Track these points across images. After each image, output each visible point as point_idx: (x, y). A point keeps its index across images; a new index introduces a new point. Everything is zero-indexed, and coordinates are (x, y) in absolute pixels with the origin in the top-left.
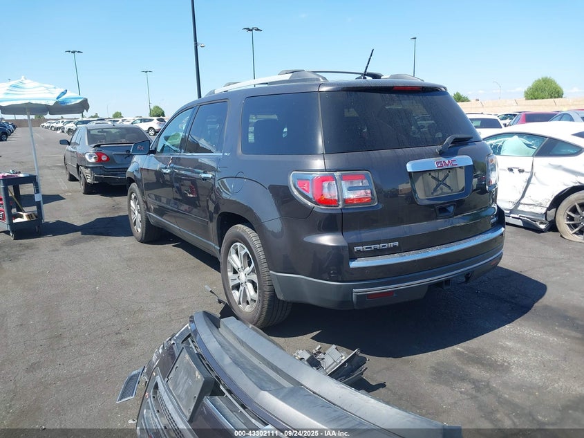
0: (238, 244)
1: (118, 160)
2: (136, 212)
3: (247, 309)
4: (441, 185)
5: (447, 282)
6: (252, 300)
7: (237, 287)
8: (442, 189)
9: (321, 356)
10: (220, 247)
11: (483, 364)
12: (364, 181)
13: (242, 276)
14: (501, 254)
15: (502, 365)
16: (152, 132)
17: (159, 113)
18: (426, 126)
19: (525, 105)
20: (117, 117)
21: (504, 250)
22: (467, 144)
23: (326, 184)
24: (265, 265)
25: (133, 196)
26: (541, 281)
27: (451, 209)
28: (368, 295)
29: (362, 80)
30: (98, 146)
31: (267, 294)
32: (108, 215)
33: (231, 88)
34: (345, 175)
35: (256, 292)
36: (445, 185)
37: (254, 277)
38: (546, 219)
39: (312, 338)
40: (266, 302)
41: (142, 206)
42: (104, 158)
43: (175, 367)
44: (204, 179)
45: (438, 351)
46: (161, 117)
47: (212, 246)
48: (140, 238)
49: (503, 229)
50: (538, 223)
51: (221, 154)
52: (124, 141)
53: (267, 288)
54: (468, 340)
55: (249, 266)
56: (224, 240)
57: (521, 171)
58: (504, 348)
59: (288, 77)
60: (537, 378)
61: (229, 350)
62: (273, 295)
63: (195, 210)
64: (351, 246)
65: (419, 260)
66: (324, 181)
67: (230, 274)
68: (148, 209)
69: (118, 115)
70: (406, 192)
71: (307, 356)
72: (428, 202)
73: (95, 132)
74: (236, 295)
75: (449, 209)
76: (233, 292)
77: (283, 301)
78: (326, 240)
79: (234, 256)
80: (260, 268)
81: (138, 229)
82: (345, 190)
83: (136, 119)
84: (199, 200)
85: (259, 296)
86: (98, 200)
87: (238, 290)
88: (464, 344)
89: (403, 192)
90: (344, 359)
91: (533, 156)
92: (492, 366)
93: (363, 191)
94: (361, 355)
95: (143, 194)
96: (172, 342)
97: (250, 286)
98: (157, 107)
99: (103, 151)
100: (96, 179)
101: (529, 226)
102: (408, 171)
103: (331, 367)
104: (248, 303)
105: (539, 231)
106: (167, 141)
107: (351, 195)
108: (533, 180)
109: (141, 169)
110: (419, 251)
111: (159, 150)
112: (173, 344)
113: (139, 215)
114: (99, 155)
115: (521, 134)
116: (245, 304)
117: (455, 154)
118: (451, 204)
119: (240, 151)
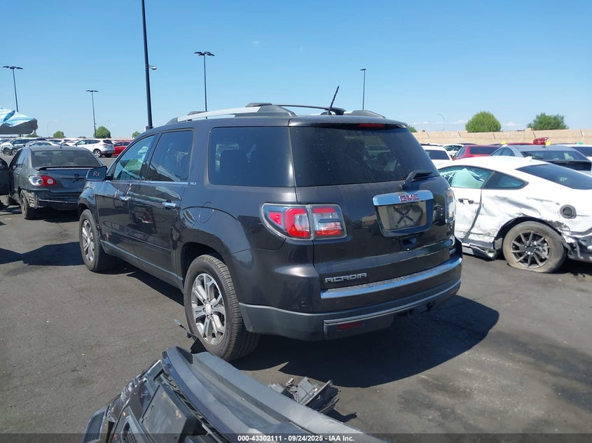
0: (204, 275)
1: (65, 184)
2: (89, 240)
3: (213, 341)
4: (405, 218)
5: (411, 311)
6: (218, 332)
7: (202, 319)
8: (405, 222)
9: (294, 389)
10: (184, 278)
11: (447, 391)
12: (334, 214)
13: (208, 307)
14: (460, 283)
15: (464, 392)
16: (98, 154)
17: (104, 134)
18: (376, 155)
19: (467, 138)
20: (59, 137)
21: (461, 280)
22: (426, 179)
23: (297, 217)
24: (234, 297)
25: (85, 223)
26: (494, 308)
27: (414, 241)
28: (338, 325)
29: (328, 116)
30: (44, 169)
31: (235, 326)
32: (55, 243)
33: (195, 117)
34: (316, 207)
35: (223, 325)
36: (408, 217)
37: (222, 310)
38: (494, 248)
39: (281, 370)
40: (235, 335)
41: (96, 234)
42: (50, 182)
43: (151, 406)
44: (168, 208)
45: (403, 380)
46: (107, 139)
47: (175, 277)
48: (92, 267)
49: (460, 259)
50: (487, 252)
51: (187, 183)
52: (72, 164)
53: (235, 320)
54: (432, 367)
55: (216, 298)
56: (189, 271)
57: (471, 202)
58: (466, 375)
59: (256, 109)
60: (497, 403)
61: (210, 387)
62: (242, 327)
63: (151, 238)
64: (322, 277)
65: (386, 290)
66: (295, 213)
67: (194, 306)
68: (103, 237)
69: (59, 135)
70: (370, 224)
71: (281, 389)
72: (392, 235)
73: (40, 154)
74: (201, 327)
75: (411, 241)
76: (197, 324)
77: (252, 333)
78: (297, 271)
79: (200, 287)
80: (228, 300)
81: (91, 258)
82: (316, 222)
83: (80, 139)
84: (155, 227)
85: (227, 328)
86: (42, 225)
87: (203, 323)
88: (427, 372)
89: (366, 224)
90: (317, 391)
91: (481, 188)
92: (455, 392)
93: (333, 224)
94: (334, 386)
95: (97, 222)
96: (144, 379)
97: (216, 318)
98: (103, 128)
99: (49, 175)
100: (40, 203)
101: (479, 255)
102: (375, 204)
103: (304, 400)
104: (214, 336)
105: (488, 259)
106: (124, 167)
107: (322, 228)
108: (482, 210)
109: (96, 195)
110: (386, 282)
111: (115, 176)
112: (146, 381)
113: (92, 243)
114: (45, 179)
115: (470, 168)
116: (211, 336)
117: (417, 188)
118: (414, 235)
119: (207, 181)
